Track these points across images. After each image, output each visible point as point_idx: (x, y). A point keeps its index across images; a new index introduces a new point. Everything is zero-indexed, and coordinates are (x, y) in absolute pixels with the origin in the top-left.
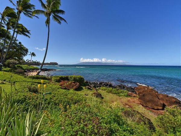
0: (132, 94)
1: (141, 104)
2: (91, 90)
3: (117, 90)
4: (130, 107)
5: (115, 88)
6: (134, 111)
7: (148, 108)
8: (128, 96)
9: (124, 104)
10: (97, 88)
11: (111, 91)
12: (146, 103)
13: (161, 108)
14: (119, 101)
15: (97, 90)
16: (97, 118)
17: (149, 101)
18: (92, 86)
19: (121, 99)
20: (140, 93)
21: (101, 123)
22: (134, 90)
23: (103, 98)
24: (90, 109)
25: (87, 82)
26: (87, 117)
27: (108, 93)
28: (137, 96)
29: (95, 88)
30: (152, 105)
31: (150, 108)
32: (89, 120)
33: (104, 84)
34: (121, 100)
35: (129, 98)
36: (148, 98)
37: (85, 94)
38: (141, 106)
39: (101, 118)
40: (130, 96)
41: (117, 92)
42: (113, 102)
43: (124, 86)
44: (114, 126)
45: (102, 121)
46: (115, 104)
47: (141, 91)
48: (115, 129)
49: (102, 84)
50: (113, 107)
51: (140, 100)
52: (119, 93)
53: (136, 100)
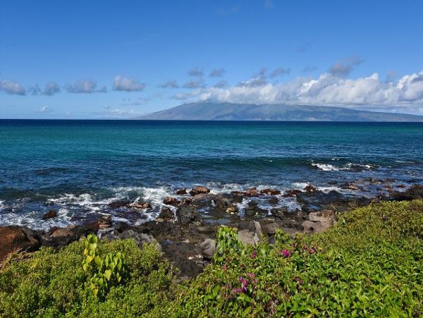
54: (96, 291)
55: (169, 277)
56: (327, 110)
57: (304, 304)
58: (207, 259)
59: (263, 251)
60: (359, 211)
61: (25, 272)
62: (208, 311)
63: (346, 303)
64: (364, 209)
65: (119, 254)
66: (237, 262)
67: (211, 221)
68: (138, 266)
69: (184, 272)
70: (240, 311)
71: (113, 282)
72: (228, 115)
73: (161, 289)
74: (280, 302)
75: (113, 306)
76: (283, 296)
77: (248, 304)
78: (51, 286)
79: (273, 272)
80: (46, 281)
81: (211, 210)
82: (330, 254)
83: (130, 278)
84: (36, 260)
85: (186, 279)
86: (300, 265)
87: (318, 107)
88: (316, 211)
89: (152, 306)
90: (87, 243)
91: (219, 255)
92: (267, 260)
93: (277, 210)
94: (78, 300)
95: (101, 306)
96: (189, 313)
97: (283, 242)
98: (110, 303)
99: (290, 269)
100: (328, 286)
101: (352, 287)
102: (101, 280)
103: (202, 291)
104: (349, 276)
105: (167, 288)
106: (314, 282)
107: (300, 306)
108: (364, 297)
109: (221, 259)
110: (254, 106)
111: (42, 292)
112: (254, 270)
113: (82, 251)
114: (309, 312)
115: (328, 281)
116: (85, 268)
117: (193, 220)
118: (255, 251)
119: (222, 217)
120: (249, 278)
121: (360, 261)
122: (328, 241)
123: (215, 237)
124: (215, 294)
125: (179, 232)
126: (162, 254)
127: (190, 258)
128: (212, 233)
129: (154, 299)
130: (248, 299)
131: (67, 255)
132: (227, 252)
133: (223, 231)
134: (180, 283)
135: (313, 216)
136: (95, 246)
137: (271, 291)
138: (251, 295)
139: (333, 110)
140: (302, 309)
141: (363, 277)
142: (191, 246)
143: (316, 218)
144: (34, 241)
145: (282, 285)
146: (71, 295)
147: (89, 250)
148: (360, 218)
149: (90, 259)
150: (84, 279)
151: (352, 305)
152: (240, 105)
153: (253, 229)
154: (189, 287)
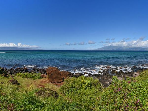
0: (44, 75)
1: (50, 82)
2: (8, 77)
3: (32, 74)
4: (43, 86)
5: (30, 72)
6: (45, 89)
7: (55, 83)
8: (41, 77)
9: (38, 85)
10: (13, 75)
11: (27, 76)
12: (53, 80)
13: (62, 81)
14: (33, 84)
15: (13, 77)
16: (13, 104)
17: (55, 78)
18: (8, 73)
19: (35, 81)
20: (50, 73)
21: (16, 108)
22: (45, 71)
23: (19, 84)
24: (6, 97)
25: (3, 69)
26: (2, 106)
27: (24, 78)
28: (48, 76)
29: (12, 75)
30: (57, 80)
31: (56, 83)
32: (4, 108)
33: (20, 70)
34: (35, 83)
35: (42, 80)
36: (54, 76)
37: (2, 83)
38: (50, 83)
39: (16, 103)
40: (42, 77)
41: (32, 76)
42: (28, 86)
43: (37, 70)
44: (29, 106)
45: (17, 106)
46: (30, 88)
47: (50, 71)
48: (29, 109)
49: (18, 70)
50: (28, 90)
51: (49, 79)
52: (33, 77)
53: (47, 80)
54: (84, 87)
55: (101, 86)
56: (138, 48)
57: (133, 93)
58: (110, 83)
59: (124, 82)
60: (145, 71)
61: (70, 81)
62: (110, 95)
63: (142, 93)
64: (146, 71)
65: (89, 80)
66: (117, 84)
67: (111, 74)
68: (93, 83)
69: (104, 86)
70: (118, 95)
71: (88, 86)
72: (115, 49)
73: (99, 89)
74: (128, 93)
75: (88, 91)
76: (128, 92)
77: (120, 94)
78: (75, 84)
79: (126, 86)
80: (74, 83)
81: (111, 72)
82: (139, 82)
83: (92, 86)
84: (72, 79)
85: (105, 87)
86: (132, 85)
87: (136, 47)
88: (136, 72)
89: (97, 92)
90: (82, 77)
91: (113, 82)
92: (125, 84)
93: (127, 72)
94: (80, 88)
95: (85, 90)
96: (106, 95)
97: (128, 79)
98: (87, 90)
99: (130, 86)
100: (139, 89)
101: (144, 89)
102: (85, 85)
103: (109, 90)
104: (143, 86)
105: (100, 89)
106: (136, 88)
107: (132, 94)
108: (146, 91)
109: (113, 83)
110: (121, 47)
111: (73, 85)
112: (121, 86)
113: (81, 79)
114: (135, 95)
115: (139, 88)
116: (82, 82)
117: (106, 74)
118: (122, 82)
119: (114, 74)
120: (120, 88)
121: (145, 83)
122: (138, 79)
123: (112, 78)
124: (112, 91)
125: (103, 77)
126: (99, 81)
127: (106, 83)
128: (111, 77)
129: (97, 91)
130: (120, 93)
131: (78, 79)
132: (115, 82)
133: (114, 77)
134: (104, 88)
135: (135, 73)
136: (84, 78)
137: (126, 91)
138: (121, 92)
139: (139, 48)
140: (133, 95)
141: (146, 86)
142: (106, 80)
143: (136, 74)
144: (72, 75)
145: (128, 89)
146: (79, 87)
147: (83, 79)
148: (145, 73)
149: (83, 80)
150: (82, 84)
151: (144, 93)
152: (118, 47)
153: (121, 77)
154: (106, 89)
